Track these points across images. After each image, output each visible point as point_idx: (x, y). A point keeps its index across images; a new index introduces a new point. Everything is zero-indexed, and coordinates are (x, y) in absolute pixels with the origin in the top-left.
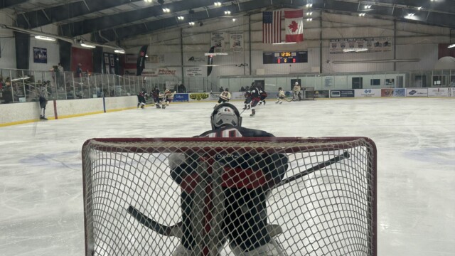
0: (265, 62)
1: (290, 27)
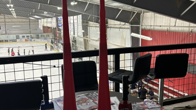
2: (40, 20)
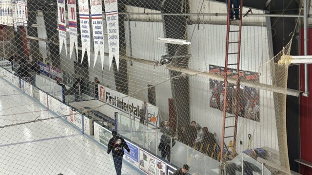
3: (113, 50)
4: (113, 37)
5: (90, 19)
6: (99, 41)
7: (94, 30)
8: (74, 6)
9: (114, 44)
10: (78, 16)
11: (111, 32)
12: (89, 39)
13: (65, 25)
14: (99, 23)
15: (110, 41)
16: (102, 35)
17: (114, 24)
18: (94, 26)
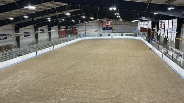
0: (103, 29)
1: (107, 23)
2: (138, 23)
3: (174, 36)
4: (174, 33)
5: (168, 27)
6: (170, 33)
7: (169, 30)
8: (164, 23)
9: (174, 35)
10: (165, 26)
11: (174, 31)
12: (167, 33)
13: (160, 28)
14: (170, 28)
15: (173, 34)
16: (171, 32)
17: (175, 29)
18: (169, 29)
